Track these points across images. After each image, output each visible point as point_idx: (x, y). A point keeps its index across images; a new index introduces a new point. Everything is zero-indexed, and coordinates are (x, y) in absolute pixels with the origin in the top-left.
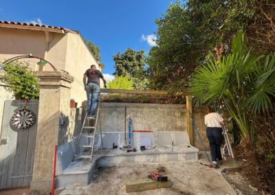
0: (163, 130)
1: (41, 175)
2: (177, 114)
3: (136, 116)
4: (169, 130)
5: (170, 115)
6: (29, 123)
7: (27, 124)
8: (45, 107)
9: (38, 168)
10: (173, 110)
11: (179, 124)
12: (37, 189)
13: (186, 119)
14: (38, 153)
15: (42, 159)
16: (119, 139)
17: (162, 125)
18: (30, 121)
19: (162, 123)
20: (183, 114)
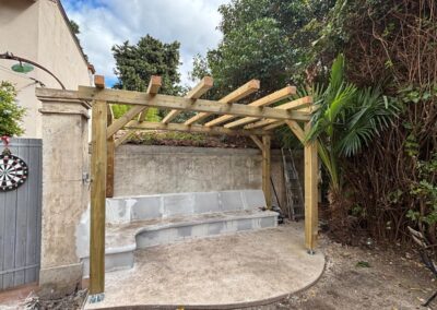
0: (229, 189)
1: (57, 260)
2: (249, 164)
3: (188, 168)
4: (238, 188)
5: (240, 165)
6: (17, 179)
7: (13, 181)
8: (54, 150)
9: (50, 250)
10: (244, 158)
11: (251, 178)
12: (53, 280)
13: (261, 171)
14: (48, 227)
15: (56, 235)
16: (162, 205)
17: (228, 182)
18: (19, 176)
19: (227, 177)
20: (257, 163)
